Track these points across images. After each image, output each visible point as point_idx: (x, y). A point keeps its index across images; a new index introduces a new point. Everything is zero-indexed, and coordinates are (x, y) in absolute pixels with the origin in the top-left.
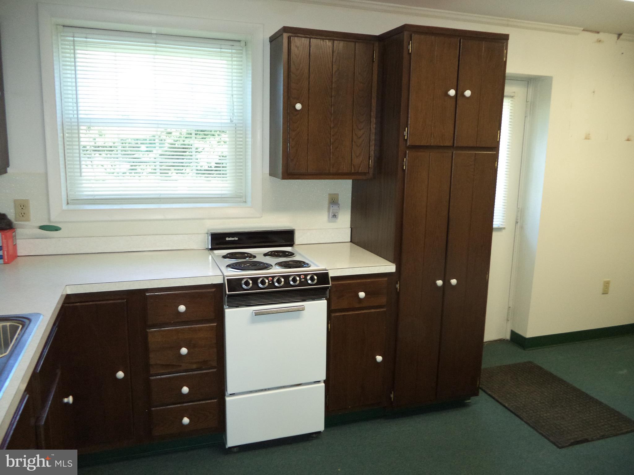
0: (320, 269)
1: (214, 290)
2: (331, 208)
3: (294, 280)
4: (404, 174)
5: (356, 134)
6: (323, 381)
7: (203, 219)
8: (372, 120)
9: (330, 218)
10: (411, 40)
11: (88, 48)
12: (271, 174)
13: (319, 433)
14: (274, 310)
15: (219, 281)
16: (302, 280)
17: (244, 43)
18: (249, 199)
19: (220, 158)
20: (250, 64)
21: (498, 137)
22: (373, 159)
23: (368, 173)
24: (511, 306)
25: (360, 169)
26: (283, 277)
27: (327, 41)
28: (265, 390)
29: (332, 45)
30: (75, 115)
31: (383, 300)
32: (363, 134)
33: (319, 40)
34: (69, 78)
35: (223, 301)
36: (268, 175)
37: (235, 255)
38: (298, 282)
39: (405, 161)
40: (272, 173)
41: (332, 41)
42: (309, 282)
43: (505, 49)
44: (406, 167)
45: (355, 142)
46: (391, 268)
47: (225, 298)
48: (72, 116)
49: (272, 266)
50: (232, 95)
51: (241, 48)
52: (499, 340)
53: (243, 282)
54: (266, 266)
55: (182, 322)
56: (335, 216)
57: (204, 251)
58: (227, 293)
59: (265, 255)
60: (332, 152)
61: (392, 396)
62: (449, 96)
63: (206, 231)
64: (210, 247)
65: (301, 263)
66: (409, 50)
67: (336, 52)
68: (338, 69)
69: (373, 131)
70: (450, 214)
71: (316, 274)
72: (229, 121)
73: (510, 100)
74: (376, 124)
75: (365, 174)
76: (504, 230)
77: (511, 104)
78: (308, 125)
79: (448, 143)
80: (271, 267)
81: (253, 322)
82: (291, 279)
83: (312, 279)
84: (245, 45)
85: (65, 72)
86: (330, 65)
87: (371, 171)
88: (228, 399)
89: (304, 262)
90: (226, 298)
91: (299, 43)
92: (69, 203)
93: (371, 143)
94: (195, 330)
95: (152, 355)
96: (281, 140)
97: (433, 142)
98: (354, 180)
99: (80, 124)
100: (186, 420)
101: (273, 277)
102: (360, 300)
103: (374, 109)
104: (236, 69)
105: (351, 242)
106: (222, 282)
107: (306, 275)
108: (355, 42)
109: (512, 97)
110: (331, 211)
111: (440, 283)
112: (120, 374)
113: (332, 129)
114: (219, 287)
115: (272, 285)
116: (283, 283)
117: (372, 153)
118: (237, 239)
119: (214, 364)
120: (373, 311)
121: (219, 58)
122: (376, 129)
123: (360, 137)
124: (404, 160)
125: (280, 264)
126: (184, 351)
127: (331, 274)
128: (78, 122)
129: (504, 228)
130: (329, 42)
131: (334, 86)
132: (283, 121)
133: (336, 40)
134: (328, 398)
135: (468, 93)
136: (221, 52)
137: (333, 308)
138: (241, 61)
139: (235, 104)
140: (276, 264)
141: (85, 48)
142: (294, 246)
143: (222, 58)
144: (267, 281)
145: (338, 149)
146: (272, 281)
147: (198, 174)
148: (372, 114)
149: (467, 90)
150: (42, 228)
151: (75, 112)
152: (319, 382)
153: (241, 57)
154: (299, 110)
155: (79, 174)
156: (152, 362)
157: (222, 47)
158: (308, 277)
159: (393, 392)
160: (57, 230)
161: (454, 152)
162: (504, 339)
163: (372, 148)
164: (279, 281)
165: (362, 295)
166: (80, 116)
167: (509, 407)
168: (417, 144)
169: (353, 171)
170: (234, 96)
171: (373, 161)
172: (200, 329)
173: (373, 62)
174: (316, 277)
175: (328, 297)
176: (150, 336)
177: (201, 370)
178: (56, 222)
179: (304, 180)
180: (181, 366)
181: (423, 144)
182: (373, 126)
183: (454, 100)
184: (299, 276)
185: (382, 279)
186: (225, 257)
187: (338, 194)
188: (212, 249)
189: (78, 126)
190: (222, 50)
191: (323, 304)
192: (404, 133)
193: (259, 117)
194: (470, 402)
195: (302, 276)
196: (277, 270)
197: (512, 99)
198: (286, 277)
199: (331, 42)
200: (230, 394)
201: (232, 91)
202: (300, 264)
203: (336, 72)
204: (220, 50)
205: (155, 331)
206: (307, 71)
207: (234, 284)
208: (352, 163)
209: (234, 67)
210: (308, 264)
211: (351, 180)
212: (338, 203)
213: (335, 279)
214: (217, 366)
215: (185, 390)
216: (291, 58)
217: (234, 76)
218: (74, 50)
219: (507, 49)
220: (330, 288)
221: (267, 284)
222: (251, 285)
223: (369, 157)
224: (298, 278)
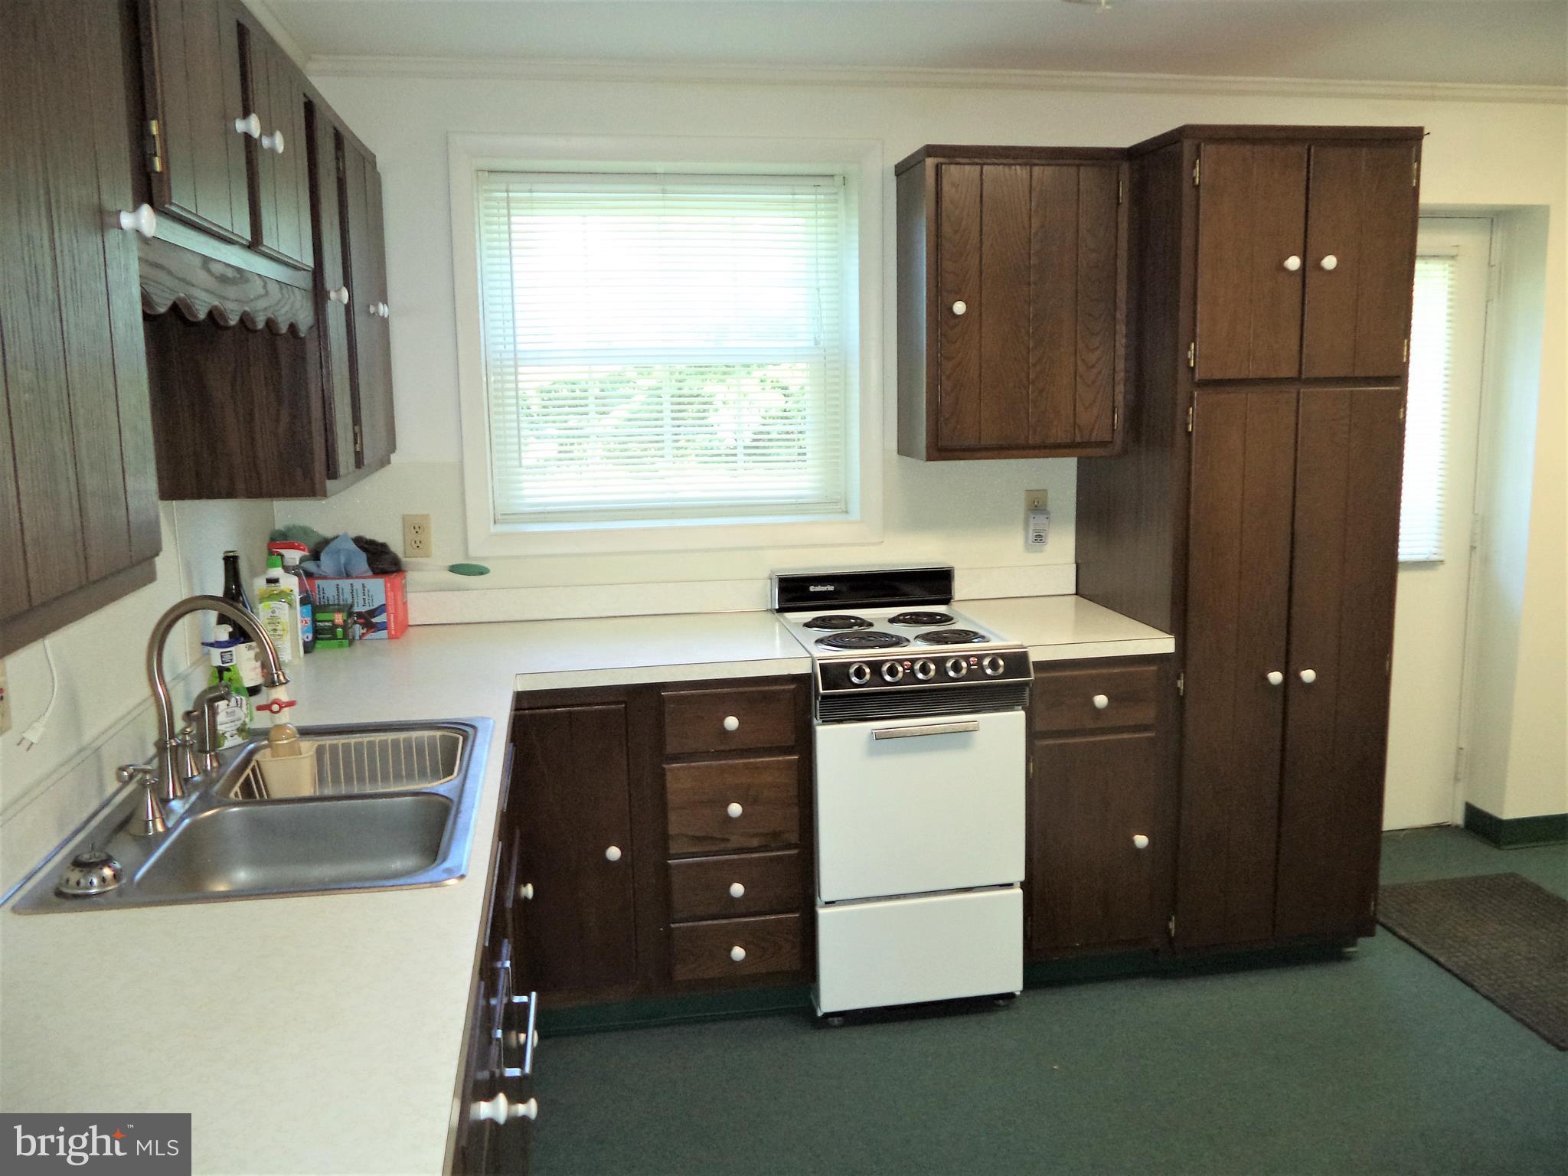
0: (1010, 646)
1: (793, 687)
2: (1032, 521)
3: (956, 667)
4: (1190, 442)
5: (1083, 360)
6: (1019, 884)
7: (761, 548)
8: (1118, 327)
9: (1030, 542)
10: (1199, 156)
11: (535, 212)
12: (901, 451)
13: (1010, 996)
14: (915, 730)
15: (802, 668)
16: (972, 667)
17: (842, 179)
18: (855, 506)
19: (764, 421)
20: (855, 221)
21: (1405, 353)
22: (1121, 411)
23: (1111, 442)
24: (1463, 746)
25: (1094, 435)
26: (934, 660)
27: (1018, 167)
28: (898, 897)
29: (1029, 176)
30: (507, 346)
31: (1147, 713)
32: (1099, 359)
33: (1001, 166)
34: (497, 272)
35: (810, 710)
36: (895, 453)
37: (830, 621)
38: (964, 671)
39: (1191, 413)
40: (905, 448)
41: (1028, 168)
42: (989, 671)
43: (1413, 161)
44: (1195, 427)
45: (1081, 377)
46: (1164, 644)
47: (816, 703)
48: (501, 347)
49: (908, 640)
50: (818, 289)
51: (835, 191)
52: (1436, 827)
53: (852, 670)
54: (898, 641)
55: (730, 751)
56: (1039, 538)
57: (763, 614)
58: (821, 691)
59: (892, 621)
60: (1032, 400)
61: (1172, 925)
62: (1286, 270)
63: (767, 575)
64: (777, 607)
65: (969, 635)
66: (1194, 179)
67: (1038, 189)
68: (1042, 226)
69: (1121, 351)
70: (1296, 526)
71: (1002, 656)
72: (812, 344)
73: (1447, 265)
74: (1127, 336)
75: (1102, 444)
76: (1442, 566)
77: (1449, 273)
78: (981, 346)
79: (1288, 371)
80: (906, 644)
81: (872, 752)
82: (949, 664)
83: (994, 665)
84: (842, 182)
85: (490, 260)
86: (1026, 219)
87: (1119, 439)
88: (823, 913)
89: (975, 634)
90: (818, 702)
91: (958, 174)
92: (497, 520)
93: (1116, 379)
94: (756, 768)
95: (673, 817)
96: (925, 379)
97: (1252, 371)
98: (1081, 457)
99: (519, 363)
100: (738, 953)
101: (913, 661)
102: (1098, 712)
103: (1122, 306)
104: (825, 233)
105: (1077, 594)
106: (810, 671)
107: (981, 658)
108: (1078, 166)
109: (1453, 257)
110: (1031, 528)
111: (1276, 677)
112: (614, 853)
113: (1031, 354)
114: (803, 681)
115: (911, 676)
116: (932, 673)
117: (1120, 398)
118: (831, 588)
119: (794, 838)
120: (1125, 736)
121: (791, 214)
122: (1127, 347)
123: (1093, 366)
124: (1188, 412)
125: (927, 638)
126: (735, 809)
127: (1035, 656)
128: (515, 359)
129: (1442, 561)
130: (1021, 170)
131: (1034, 261)
132: (927, 340)
133: (1037, 165)
134: (1029, 923)
135: (1330, 262)
136: (794, 201)
137: (1039, 726)
138: (836, 217)
139: (824, 306)
140: (916, 637)
141: (528, 212)
142: (953, 603)
143: (796, 213)
144: (900, 669)
145: (1044, 394)
146: (912, 668)
147: (750, 455)
148: (1118, 315)
149: (1328, 257)
150: (455, 569)
151: (511, 340)
152: (1009, 885)
153: (836, 209)
154: (960, 315)
155: (517, 463)
156: (673, 830)
157: (797, 191)
158: (986, 662)
159: (1174, 918)
160: (482, 573)
161: (1302, 390)
162: (1449, 825)
163: (1120, 388)
164: (924, 669)
165: (1101, 700)
166: (519, 347)
167: (1449, 965)
168: (1218, 376)
169: (1078, 439)
170: (821, 289)
171: (1121, 417)
172: (767, 767)
173: (1118, 204)
174: (1001, 663)
175: (1028, 705)
176: (669, 777)
177: (768, 851)
178: (477, 558)
179: (971, 462)
180: (728, 840)
181: (1231, 374)
182: (1121, 341)
183: (1299, 279)
184: (967, 658)
185: (1146, 668)
186: (808, 625)
187: (1045, 490)
188: (781, 610)
189: (516, 366)
190: (796, 197)
191: (1016, 718)
192: (1187, 354)
193: (874, 333)
194: (1356, 952)
195: (971, 659)
196: (920, 649)
197: (1451, 262)
198: (940, 662)
199: (1026, 169)
200: (827, 903)
201: (818, 280)
202: (966, 636)
203: (1036, 234)
204: (791, 196)
205: (678, 769)
206: (975, 234)
207: (834, 674)
208: (1075, 423)
209: (820, 229)
210: (983, 637)
211: (1075, 460)
212: (1045, 510)
213: (1041, 666)
214: (799, 842)
215: (737, 889)
216: (943, 209)
217: (821, 250)
218: (509, 215)
219: (1418, 160)
220: (1031, 685)
221: (900, 675)
222: (868, 677)
223: (1114, 408)
224: (964, 664)
